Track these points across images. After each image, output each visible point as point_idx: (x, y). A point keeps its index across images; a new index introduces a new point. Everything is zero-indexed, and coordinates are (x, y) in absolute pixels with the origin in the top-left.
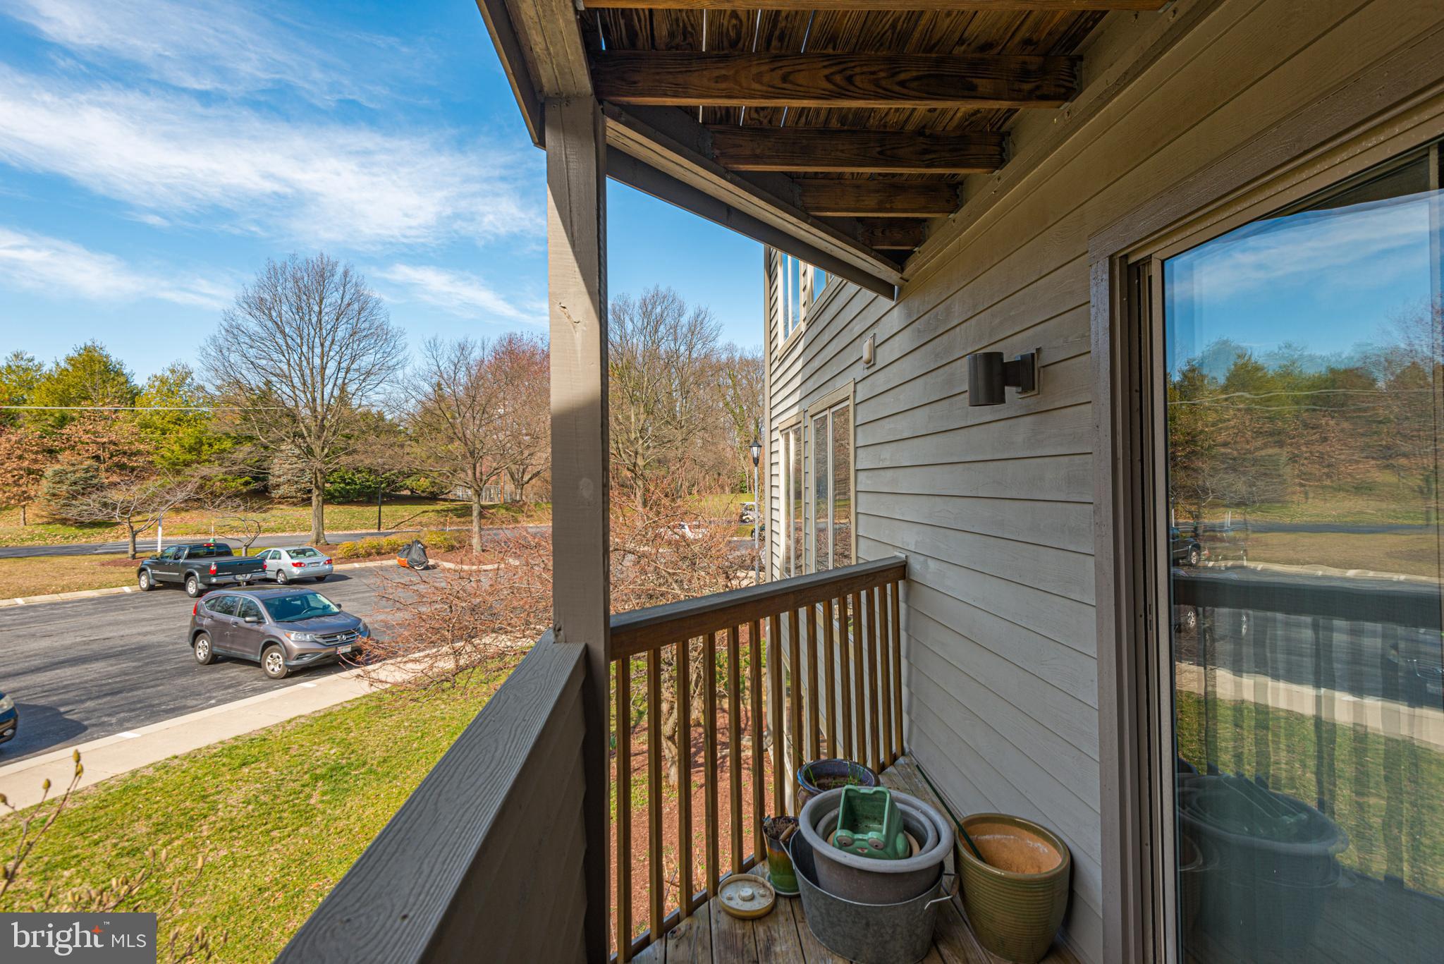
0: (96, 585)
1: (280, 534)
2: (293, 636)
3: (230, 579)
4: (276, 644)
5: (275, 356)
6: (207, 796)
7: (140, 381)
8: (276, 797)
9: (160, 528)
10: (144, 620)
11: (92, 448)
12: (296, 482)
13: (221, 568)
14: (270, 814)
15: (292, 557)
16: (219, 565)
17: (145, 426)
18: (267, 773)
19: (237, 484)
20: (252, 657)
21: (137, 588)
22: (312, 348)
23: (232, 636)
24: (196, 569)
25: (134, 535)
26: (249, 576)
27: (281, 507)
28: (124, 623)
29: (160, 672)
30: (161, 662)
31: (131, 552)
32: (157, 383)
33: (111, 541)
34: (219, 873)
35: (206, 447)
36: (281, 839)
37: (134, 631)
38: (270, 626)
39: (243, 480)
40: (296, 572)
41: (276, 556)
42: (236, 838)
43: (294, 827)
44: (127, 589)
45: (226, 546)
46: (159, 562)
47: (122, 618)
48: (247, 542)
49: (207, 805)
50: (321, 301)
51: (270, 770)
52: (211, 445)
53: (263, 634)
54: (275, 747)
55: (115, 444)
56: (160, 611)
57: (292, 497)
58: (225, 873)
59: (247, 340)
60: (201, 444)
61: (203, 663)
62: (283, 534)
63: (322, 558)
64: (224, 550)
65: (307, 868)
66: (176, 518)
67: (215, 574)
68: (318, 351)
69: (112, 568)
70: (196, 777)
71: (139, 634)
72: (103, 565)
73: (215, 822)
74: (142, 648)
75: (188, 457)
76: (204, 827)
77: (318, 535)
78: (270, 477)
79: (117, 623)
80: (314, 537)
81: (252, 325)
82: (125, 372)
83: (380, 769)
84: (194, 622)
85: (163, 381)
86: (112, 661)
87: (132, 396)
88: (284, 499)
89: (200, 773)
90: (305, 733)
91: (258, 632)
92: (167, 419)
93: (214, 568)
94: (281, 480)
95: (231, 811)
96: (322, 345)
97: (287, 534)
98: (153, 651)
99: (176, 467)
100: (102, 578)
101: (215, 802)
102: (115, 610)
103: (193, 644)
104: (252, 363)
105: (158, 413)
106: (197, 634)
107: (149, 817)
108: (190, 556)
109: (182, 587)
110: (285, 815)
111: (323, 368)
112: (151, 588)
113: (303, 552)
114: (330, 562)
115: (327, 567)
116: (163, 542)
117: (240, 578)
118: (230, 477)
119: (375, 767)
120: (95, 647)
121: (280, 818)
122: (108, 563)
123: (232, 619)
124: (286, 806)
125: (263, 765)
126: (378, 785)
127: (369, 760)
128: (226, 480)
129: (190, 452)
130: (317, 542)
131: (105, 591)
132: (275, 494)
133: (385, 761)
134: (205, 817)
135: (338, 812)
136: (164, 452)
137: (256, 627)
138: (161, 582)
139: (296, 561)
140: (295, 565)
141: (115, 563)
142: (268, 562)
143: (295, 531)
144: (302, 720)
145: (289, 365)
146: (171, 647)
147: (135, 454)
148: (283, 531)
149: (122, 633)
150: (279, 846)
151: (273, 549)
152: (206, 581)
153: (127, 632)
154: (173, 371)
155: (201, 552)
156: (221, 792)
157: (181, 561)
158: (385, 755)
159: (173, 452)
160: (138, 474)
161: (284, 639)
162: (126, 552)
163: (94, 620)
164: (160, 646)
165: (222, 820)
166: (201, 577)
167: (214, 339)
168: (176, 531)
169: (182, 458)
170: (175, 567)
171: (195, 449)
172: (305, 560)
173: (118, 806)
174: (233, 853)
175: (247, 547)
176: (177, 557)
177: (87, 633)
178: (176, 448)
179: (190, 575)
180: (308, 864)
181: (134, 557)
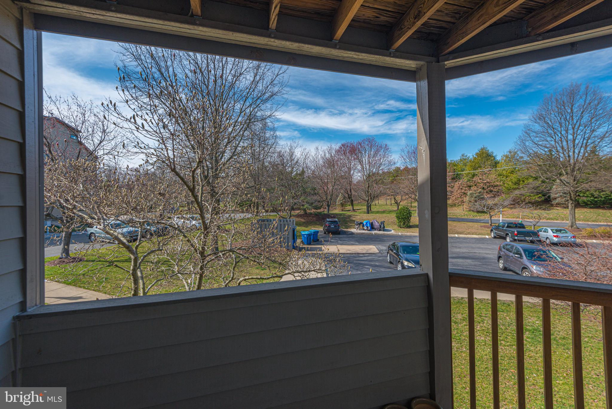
0: (478, 234)
1: (555, 221)
2: (534, 267)
3: (523, 238)
4: (526, 268)
5: (549, 139)
6: (482, 316)
7: (499, 158)
8: (506, 329)
9: (501, 215)
10: (489, 249)
11: (482, 185)
12: (565, 197)
13: (519, 233)
14: (503, 334)
15: (553, 232)
16: (518, 232)
17: (500, 175)
18: (506, 318)
19: (536, 198)
20: (518, 272)
21: (490, 237)
22: (567, 131)
23: (511, 261)
24: (510, 233)
25: (491, 217)
26: (531, 238)
27: (557, 208)
28: (482, 248)
29: (486, 268)
30: (488, 265)
31: (490, 223)
32: (504, 158)
33: (487, 218)
34: (479, 345)
35: (521, 182)
36: (504, 346)
37: (484, 252)
38: (525, 260)
39: (538, 196)
40: (555, 239)
41: (546, 231)
42: (488, 336)
43: (511, 344)
44: (487, 237)
45: (523, 224)
46: (497, 228)
47: (482, 246)
48: (534, 223)
49: (480, 319)
50: (572, 106)
51: (507, 318)
52: (523, 181)
53: (523, 264)
54: (512, 309)
55: (489, 183)
56: (495, 247)
57: (563, 204)
58: (481, 346)
59: (534, 134)
60: (519, 181)
61: (501, 269)
62: (557, 221)
63: (569, 235)
64: (522, 226)
65: (512, 362)
66: (510, 211)
67: (516, 235)
68: (571, 132)
69: (484, 228)
70: (480, 308)
71: (485, 253)
72: (481, 227)
73: (482, 326)
74: (484, 258)
75: (515, 187)
76: (478, 326)
77: (572, 223)
78: (552, 194)
79: (480, 248)
80: (570, 224)
81: (537, 127)
82: (494, 155)
83: (560, 341)
84: (499, 253)
85: (507, 156)
86: (474, 260)
87: (496, 164)
88: (558, 205)
89: (482, 307)
90: (527, 309)
91: (520, 261)
92: (508, 172)
93: (516, 233)
94: (557, 195)
95: (488, 326)
96: (573, 128)
97: (559, 221)
98: (487, 260)
99: (510, 190)
100: (480, 231)
101: (484, 319)
102: (481, 243)
103: (498, 261)
104: (536, 144)
105: (505, 170)
106: (499, 257)
107: (462, 314)
108: (508, 227)
109: (505, 238)
110: (509, 338)
111: (574, 140)
112: (495, 237)
113: (560, 231)
114: (574, 237)
115: (573, 239)
116: (502, 220)
117: (527, 238)
118: (532, 195)
119: (557, 339)
120: (471, 254)
121: (506, 337)
122: (483, 226)
123: (511, 254)
124: (510, 334)
125: (505, 314)
126: (556, 347)
127: (555, 334)
128: (530, 196)
129: (515, 185)
130: (572, 226)
131: (480, 236)
132: (554, 202)
133: (564, 338)
134: (479, 323)
135: (532, 348)
136: (506, 185)
137: (520, 259)
138: (498, 236)
139: (555, 235)
140: (554, 236)
141: (485, 227)
142: (542, 234)
143: (563, 220)
144: (528, 304)
145: (555, 142)
146: (493, 260)
147: (495, 186)
148: (557, 220)
149: (480, 252)
150: (503, 348)
151: (544, 228)
152: (513, 237)
153: (482, 252)
154: (510, 152)
155: (512, 225)
156: (486, 317)
157: (505, 228)
158: (565, 336)
159: (509, 185)
160: (497, 194)
161: (530, 267)
162: (489, 223)
163: (473, 245)
164: (490, 259)
165: (485, 327)
166: (511, 236)
167: (520, 137)
168: (509, 217)
169: (512, 187)
170: (503, 231)
171: (517, 183)
172: (560, 235)
173: (455, 306)
174: (486, 340)
175: (534, 225)
176: (503, 227)
177: (470, 249)
178: (510, 183)
179: (507, 234)
180: (512, 361)
181: (491, 225)
